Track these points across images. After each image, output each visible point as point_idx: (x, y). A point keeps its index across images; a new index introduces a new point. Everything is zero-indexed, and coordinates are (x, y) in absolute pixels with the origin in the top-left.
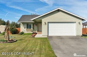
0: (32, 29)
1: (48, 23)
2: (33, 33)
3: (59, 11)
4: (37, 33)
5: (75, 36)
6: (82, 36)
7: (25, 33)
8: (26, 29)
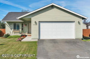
0: (20, 30)
1: (40, 22)
2: (21, 36)
3: (53, 7)
4: (26, 36)
5: (73, 39)
6: (82, 39)
7: (11, 35)
8: (13, 30)
